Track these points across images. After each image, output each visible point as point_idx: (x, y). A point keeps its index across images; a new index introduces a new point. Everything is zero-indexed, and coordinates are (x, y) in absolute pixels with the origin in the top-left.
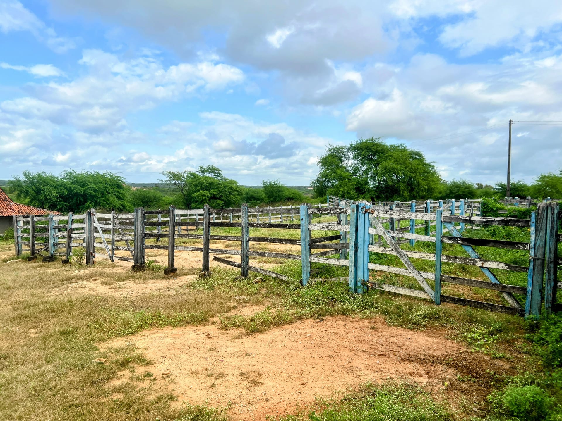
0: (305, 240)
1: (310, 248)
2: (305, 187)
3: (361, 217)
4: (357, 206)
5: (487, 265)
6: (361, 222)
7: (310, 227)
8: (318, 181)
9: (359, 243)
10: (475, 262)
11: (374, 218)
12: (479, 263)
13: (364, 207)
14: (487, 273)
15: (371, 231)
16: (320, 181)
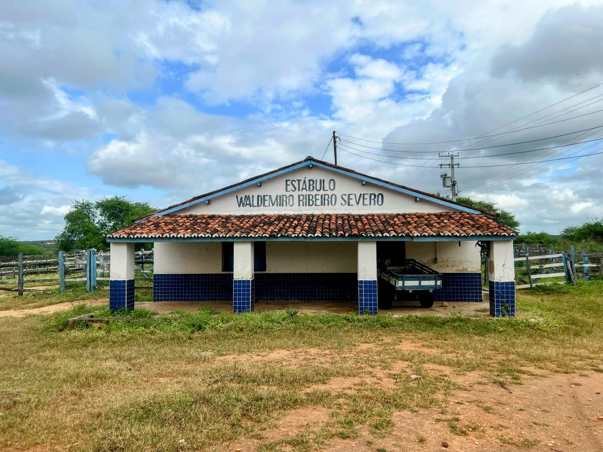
0: (62, 270)
1: (65, 275)
2: (42, 242)
3: (92, 256)
4: (90, 251)
5: (145, 271)
6: (92, 258)
7: (65, 263)
8: (63, 235)
9: (91, 268)
10: (141, 271)
11: (99, 256)
12: (142, 271)
13: (94, 251)
14: (145, 275)
15: (98, 262)
16: (65, 236)
